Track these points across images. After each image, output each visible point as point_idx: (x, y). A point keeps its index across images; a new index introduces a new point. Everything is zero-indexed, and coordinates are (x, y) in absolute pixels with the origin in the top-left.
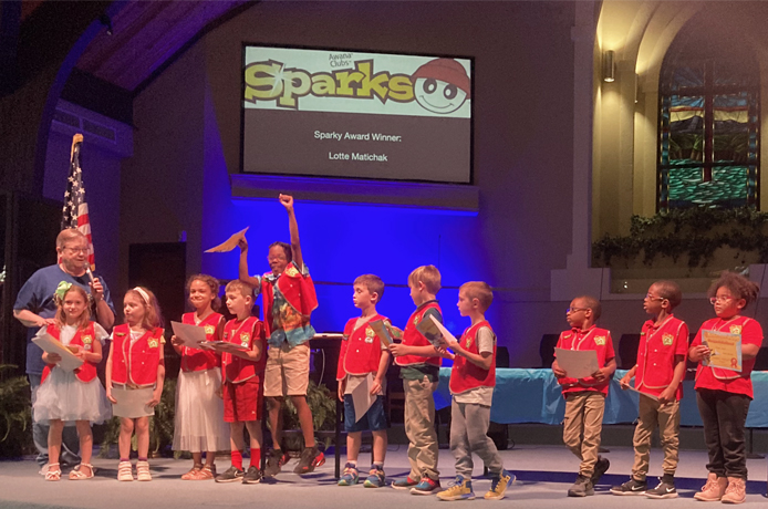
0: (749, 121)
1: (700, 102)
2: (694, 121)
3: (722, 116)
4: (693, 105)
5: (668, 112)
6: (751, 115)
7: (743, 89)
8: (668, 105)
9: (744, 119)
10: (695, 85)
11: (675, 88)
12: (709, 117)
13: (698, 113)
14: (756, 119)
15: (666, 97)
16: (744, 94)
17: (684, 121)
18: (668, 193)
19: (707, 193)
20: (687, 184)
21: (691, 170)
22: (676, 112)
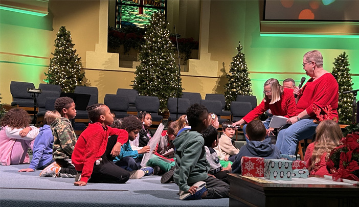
18: (120, 18)
19: (141, 20)
20: (130, 14)
21: (133, 7)
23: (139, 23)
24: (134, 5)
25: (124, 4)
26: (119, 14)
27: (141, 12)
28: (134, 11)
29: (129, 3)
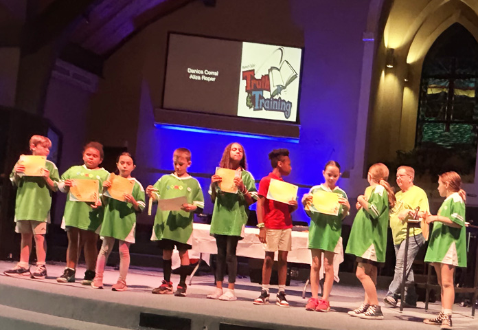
0: (475, 96)
1: (447, 83)
2: (442, 95)
3: (460, 93)
4: (442, 84)
5: (426, 88)
6: (476, 92)
7: (473, 77)
8: (427, 83)
9: (472, 95)
10: (444, 73)
11: (431, 74)
12: (451, 91)
13: (445, 90)
15: (426, 79)
17: (435, 94)
18: (422, 137)
19: (447, 139)
20: (434, 133)
21: (437, 124)
22: (431, 88)
23: (444, 143)
24: (439, 122)
25: (428, 121)
26: (421, 134)
27: (448, 130)
28: (438, 129)
29: (433, 119)
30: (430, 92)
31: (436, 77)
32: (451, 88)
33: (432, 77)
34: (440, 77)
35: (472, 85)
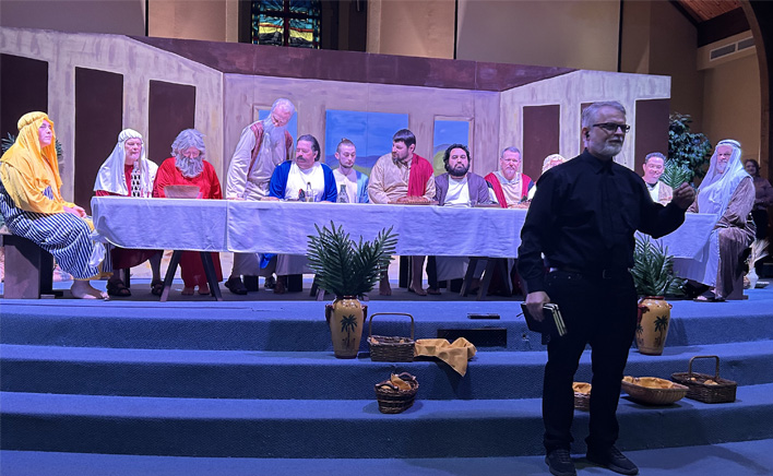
0: (314, 40)
1: (281, 22)
2: (276, 35)
3: (295, 34)
4: (275, 23)
5: (257, 26)
6: (315, 35)
7: (310, 17)
8: (258, 21)
9: (309, 38)
10: (277, 9)
11: (262, 10)
12: (287, 34)
13: (279, 30)
14: (318, 39)
15: (256, 15)
16: (311, 21)
17: (269, 34)
22: (263, 26)
30: (262, 31)
31: (268, 14)
32: (287, 27)
33: (263, 13)
34: (272, 14)
35: (310, 27)
